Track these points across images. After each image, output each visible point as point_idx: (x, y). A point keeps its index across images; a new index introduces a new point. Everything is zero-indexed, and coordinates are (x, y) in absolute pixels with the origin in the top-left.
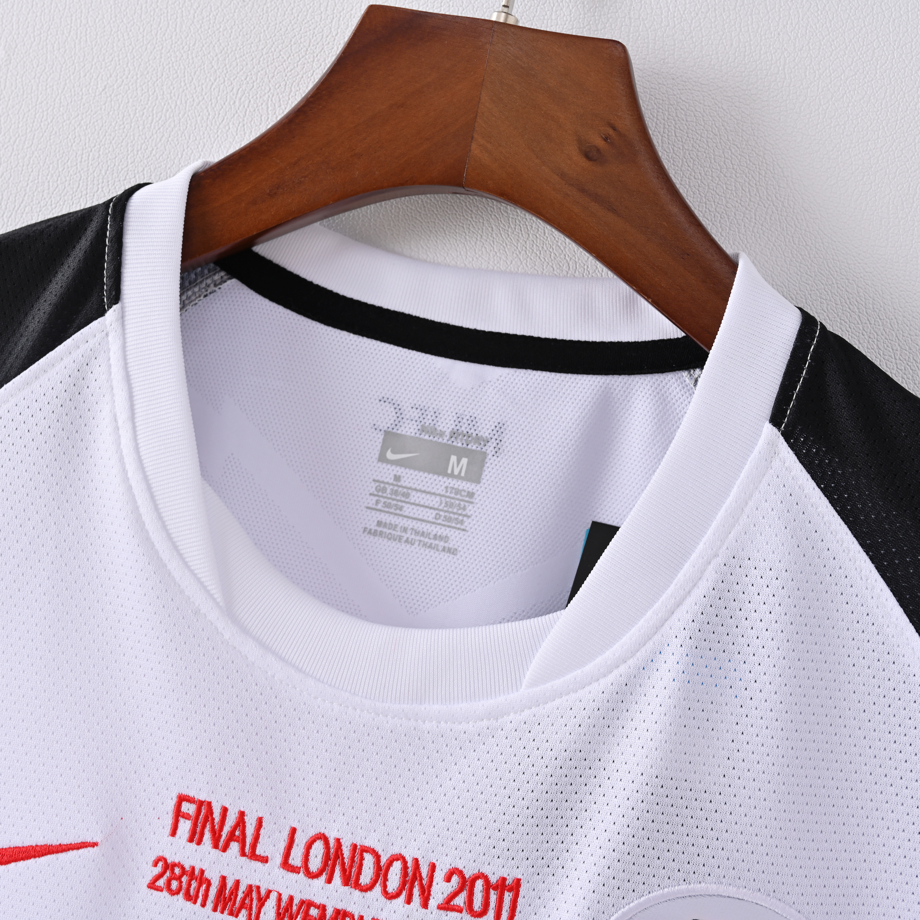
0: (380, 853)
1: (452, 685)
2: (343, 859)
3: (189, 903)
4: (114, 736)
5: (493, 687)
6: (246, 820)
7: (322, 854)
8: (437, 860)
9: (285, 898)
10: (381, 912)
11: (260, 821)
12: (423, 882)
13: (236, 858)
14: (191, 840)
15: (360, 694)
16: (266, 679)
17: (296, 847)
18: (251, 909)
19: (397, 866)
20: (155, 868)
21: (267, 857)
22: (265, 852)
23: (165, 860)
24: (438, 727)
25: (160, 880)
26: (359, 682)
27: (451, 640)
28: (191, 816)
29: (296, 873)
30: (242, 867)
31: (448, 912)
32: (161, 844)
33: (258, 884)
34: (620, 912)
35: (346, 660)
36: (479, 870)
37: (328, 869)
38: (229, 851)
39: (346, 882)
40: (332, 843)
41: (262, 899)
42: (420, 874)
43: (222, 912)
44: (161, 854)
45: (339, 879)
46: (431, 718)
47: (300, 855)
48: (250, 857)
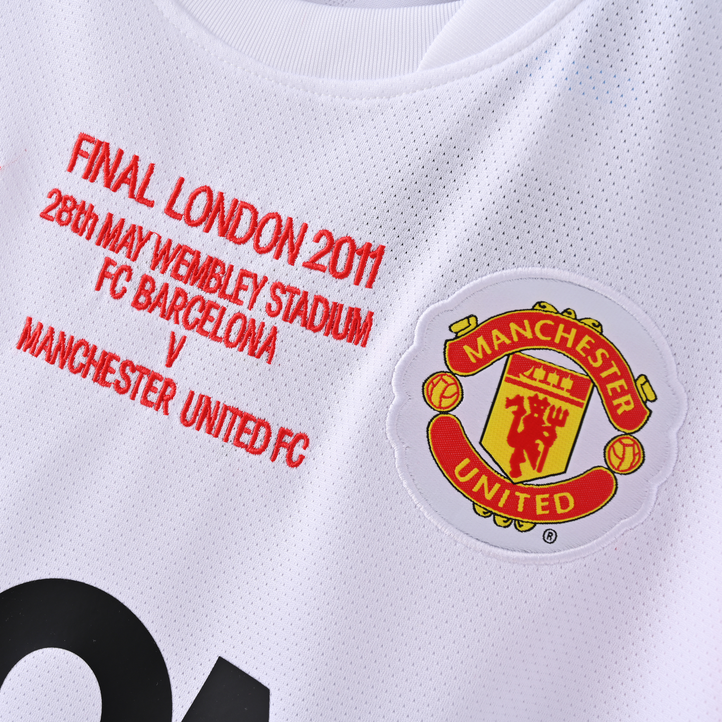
0: (258, 210)
1: (351, 62)
2: (223, 212)
3: (75, 234)
4: (29, 73)
5: (390, 67)
6: (139, 165)
7: (204, 205)
8: (310, 222)
9: (164, 241)
10: (250, 265)
11: (152, 168)
12: (294, 240)
13: (124, 198)
14: (86, 177)
15: (264, 61)
16: (178, 36)
17: (182, 196)
18: (131, 247)
19: (272, 223)
20: (49, 199)
21: (154, 201)
22: (152, 197)
23: (60, 192)
24: (332, 100)
25: (52, 211)
26: (264, 50)
27: (358, 17)
28: (88, 155)
29: (178, 219)
30: (128, 208)
31: (312, 270)
32: (57, 177)
33: (141, 225)
34: (472, 284)
35: (255, 27)
36: (347, 234)
37: (208, 220)
38: (119, 192)
39: (223, 233)
40: (215, 196)
41: (143, 240)
42: (292, 233)
43: (105, 247)
44: (56, 187)
45: (216, 229)
46: (327, 91)
47: (184, 203)
48: (138, 199)
